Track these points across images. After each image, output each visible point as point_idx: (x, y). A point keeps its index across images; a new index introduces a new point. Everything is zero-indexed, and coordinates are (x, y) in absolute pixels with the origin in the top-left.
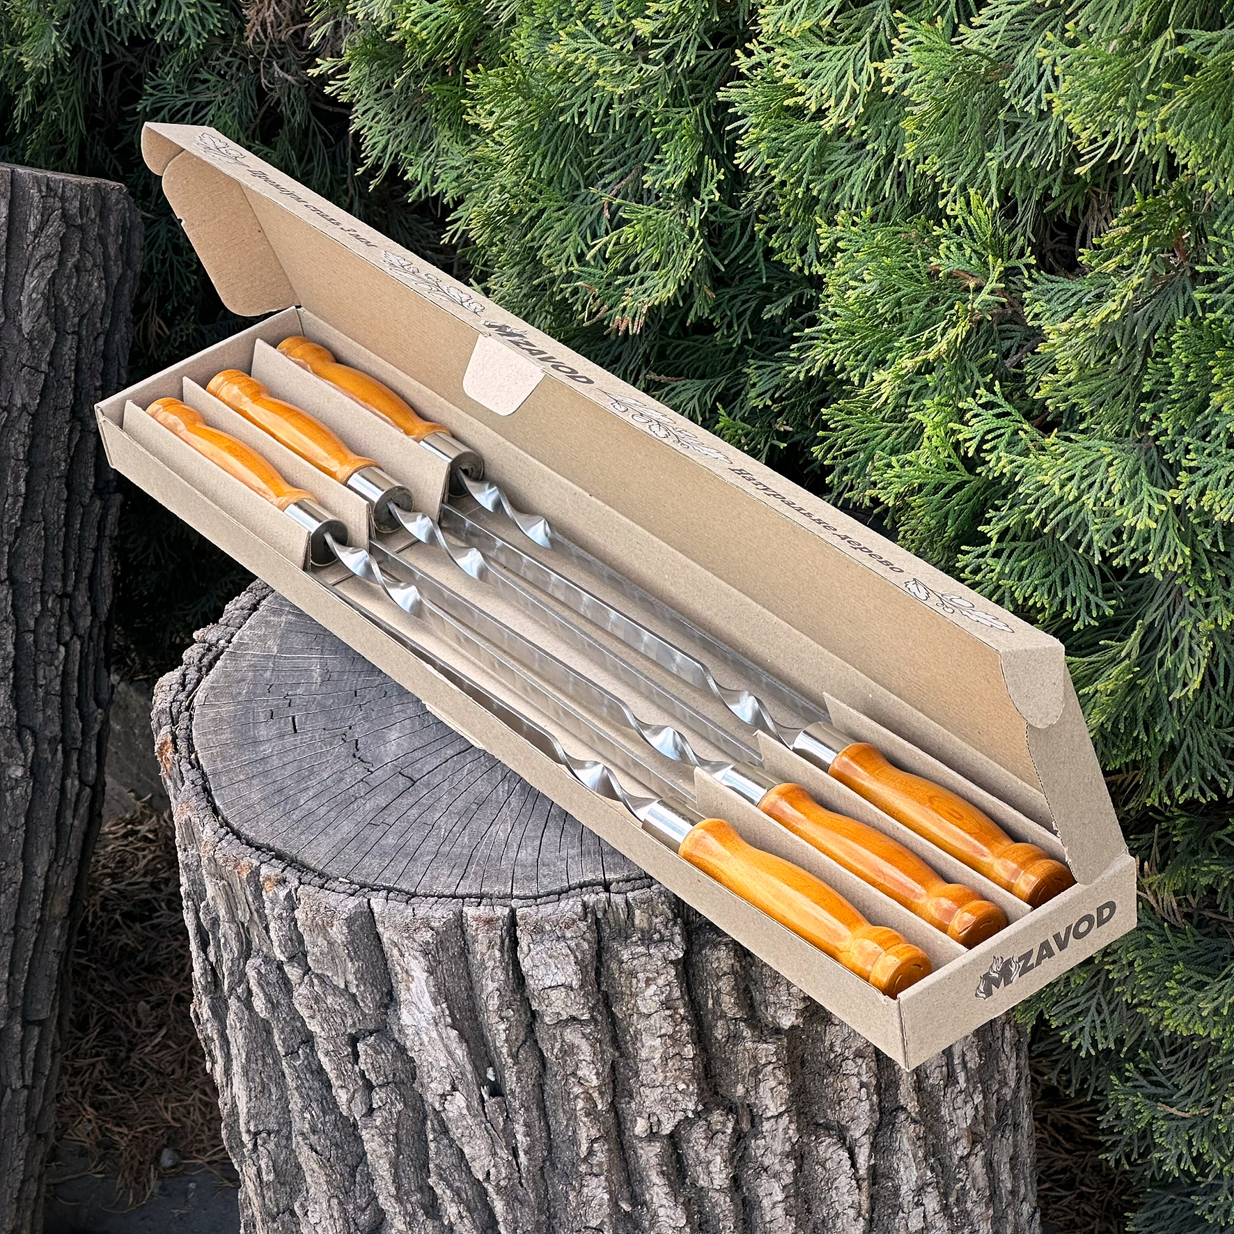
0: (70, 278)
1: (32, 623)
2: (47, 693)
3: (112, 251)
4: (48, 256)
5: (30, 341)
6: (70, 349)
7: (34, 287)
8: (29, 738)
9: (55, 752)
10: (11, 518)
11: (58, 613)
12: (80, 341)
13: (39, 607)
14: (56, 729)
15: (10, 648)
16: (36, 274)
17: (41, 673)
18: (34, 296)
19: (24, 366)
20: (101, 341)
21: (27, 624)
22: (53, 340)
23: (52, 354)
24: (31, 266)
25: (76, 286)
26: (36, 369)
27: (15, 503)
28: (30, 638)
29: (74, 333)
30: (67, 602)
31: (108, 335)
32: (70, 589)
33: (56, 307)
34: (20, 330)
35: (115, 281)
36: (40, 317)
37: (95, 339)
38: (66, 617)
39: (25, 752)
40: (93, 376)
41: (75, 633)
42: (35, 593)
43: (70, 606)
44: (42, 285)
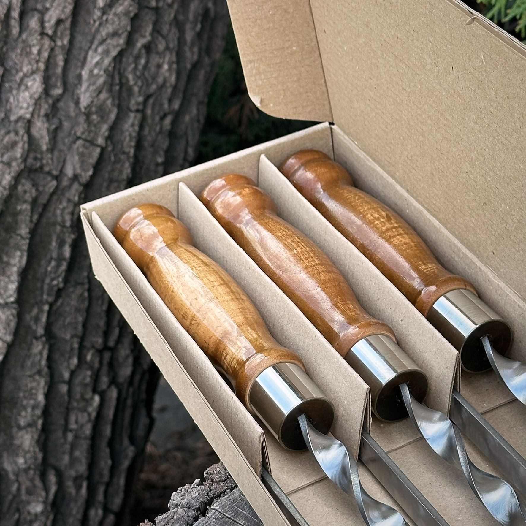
0: (138, 58)
1: (66, 375)
2: (76, 437)
3: (189, 36)
4: (115, 34)
5: (88, 115)
6: (133, 125)
7: (97, 64)
8: (52, 478)
9: (78, 488)
10: (53, 279)
11: (97, 365)
12: (143, 120)
13: (75, 361)
14: (82, 468)
15: (41, 398)
16: (100, 50)
17: (73, 418)
18: (96, 71)
19: (78, 138)
20: (168, 121)
21: (61, 375)
22: (113, 116)
23: (112, 129)
24: (96, 42)
25: (145, 67)
26: (92, 143)
27: (58, 266)
28: (64, 388)
29: (137, 111)
30: (107, 355)
31: (178, 116)
32: (111, 344)
33: (121, 84)
34: (77, 103)
35: (189, 66)
36: (100, 92)
37: (162, 118)
38: (105, 369)
39: (46, 489)
40: (156, 153)
41: (113, 381)
42: (72, 349)
43: (112, 358)
44: (107, 61)
